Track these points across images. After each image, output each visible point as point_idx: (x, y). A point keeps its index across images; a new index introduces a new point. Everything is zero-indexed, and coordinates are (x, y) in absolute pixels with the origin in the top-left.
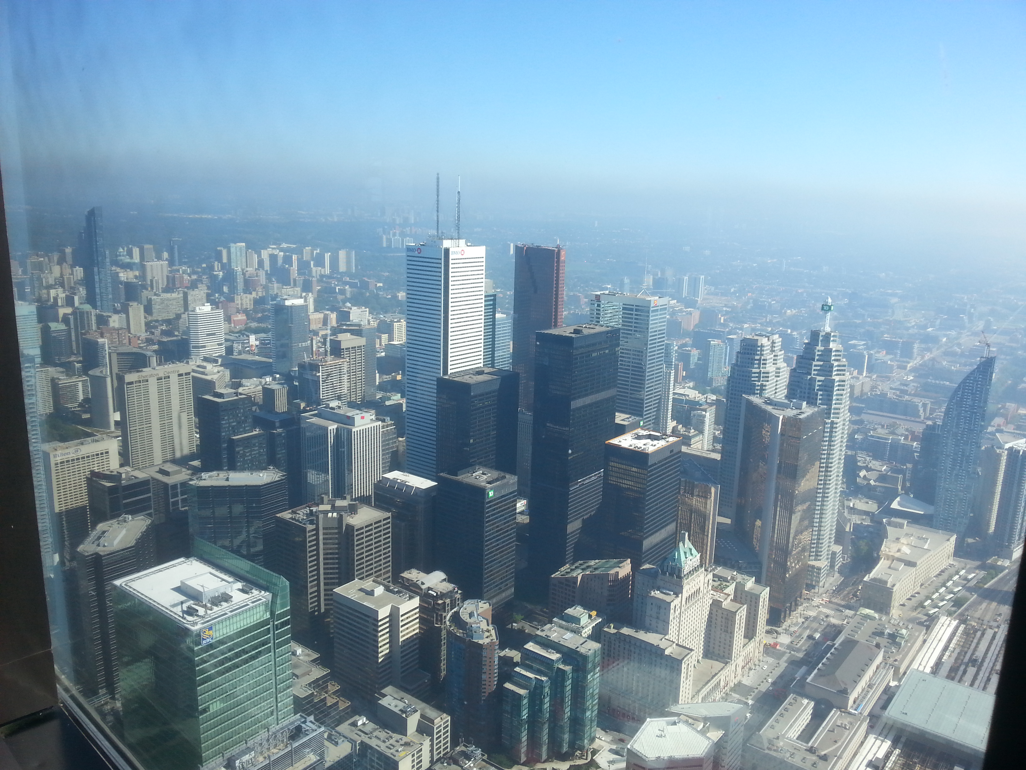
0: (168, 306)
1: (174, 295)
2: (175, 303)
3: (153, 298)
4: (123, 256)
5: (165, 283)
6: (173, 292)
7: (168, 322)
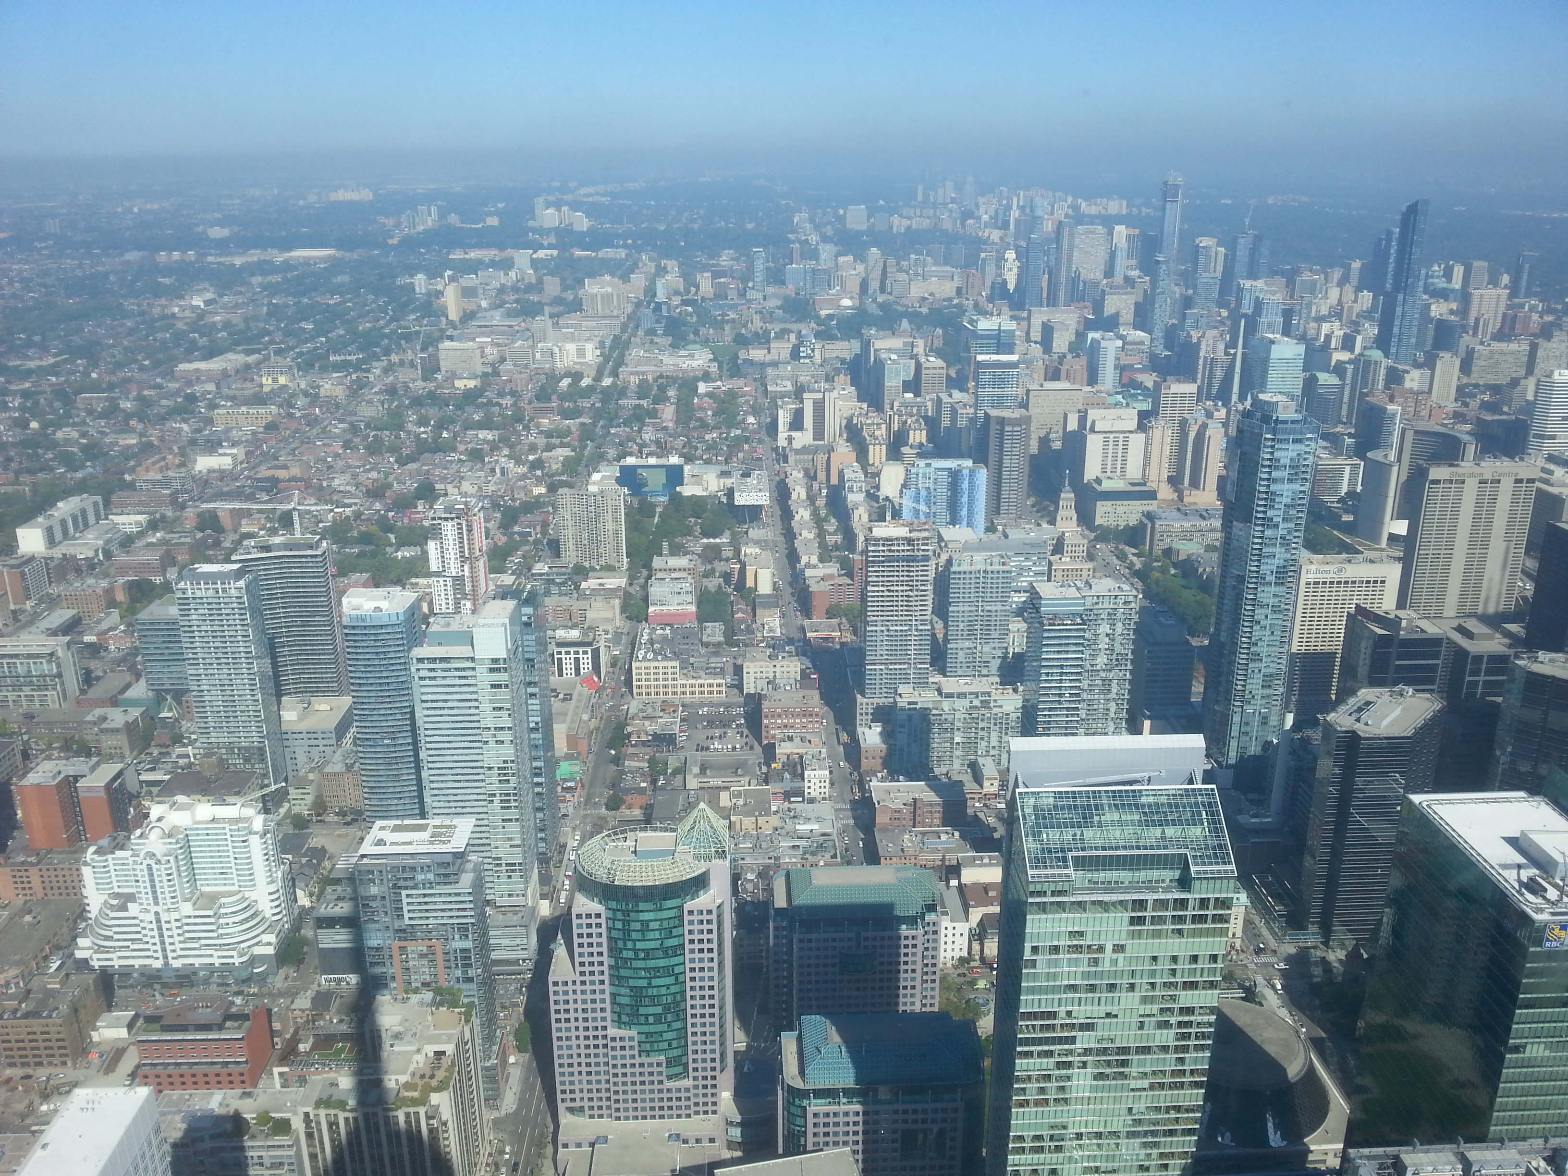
0: (1497, 363)
1: (1513, 346)
2: (1511, 360)
3: (1478, 347)
4: (1438, 277)
5: (1498, 325)
6: (1510, 341)
7: (1495, 389)
